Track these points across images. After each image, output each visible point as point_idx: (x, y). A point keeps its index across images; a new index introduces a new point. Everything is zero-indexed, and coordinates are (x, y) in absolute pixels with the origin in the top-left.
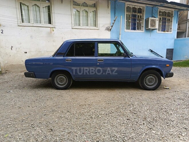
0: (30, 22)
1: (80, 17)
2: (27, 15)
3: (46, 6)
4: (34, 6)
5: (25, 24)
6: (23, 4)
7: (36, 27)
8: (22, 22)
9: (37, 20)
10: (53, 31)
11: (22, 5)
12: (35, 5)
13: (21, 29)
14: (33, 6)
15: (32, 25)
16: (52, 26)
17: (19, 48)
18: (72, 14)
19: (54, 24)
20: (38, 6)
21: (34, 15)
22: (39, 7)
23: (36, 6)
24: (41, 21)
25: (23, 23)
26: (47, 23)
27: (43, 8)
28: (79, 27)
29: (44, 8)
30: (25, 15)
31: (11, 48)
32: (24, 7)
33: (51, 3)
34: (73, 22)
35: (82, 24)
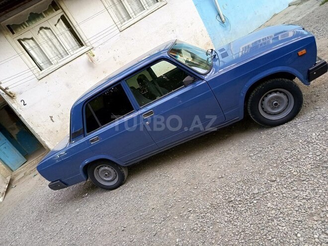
0: (52, 62)
1: (122, 3)
2: (41, 54)
3: (59, 20)
4: (41, 32)
5: (46, 71)
6: (24, 39)
7: (64, 67)
8: (41, 70)
9: (60, 54)
10: (94, 56)
11: (23, 42)
12: (41, 28)
13: (46, 83)
14: (39, 32)
15: (57, 66)
16: (88, 49)
17: (62, 114)
18: (107, 6)
19: (88, 44)
20: (46, 28)
21: (50, 47)
22: (49, 29)
23: (45, 30)
24: (66, 51)
25: (43, 71)
26: (77, 49)
27: (55, 25)
28: (131, 21)
29: (58, 24)
30: (38, 56)
31: (52, 120)
32: (28, 44)
33: (63, 9)
34: (116, 20)
35: (133, 14)
